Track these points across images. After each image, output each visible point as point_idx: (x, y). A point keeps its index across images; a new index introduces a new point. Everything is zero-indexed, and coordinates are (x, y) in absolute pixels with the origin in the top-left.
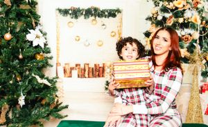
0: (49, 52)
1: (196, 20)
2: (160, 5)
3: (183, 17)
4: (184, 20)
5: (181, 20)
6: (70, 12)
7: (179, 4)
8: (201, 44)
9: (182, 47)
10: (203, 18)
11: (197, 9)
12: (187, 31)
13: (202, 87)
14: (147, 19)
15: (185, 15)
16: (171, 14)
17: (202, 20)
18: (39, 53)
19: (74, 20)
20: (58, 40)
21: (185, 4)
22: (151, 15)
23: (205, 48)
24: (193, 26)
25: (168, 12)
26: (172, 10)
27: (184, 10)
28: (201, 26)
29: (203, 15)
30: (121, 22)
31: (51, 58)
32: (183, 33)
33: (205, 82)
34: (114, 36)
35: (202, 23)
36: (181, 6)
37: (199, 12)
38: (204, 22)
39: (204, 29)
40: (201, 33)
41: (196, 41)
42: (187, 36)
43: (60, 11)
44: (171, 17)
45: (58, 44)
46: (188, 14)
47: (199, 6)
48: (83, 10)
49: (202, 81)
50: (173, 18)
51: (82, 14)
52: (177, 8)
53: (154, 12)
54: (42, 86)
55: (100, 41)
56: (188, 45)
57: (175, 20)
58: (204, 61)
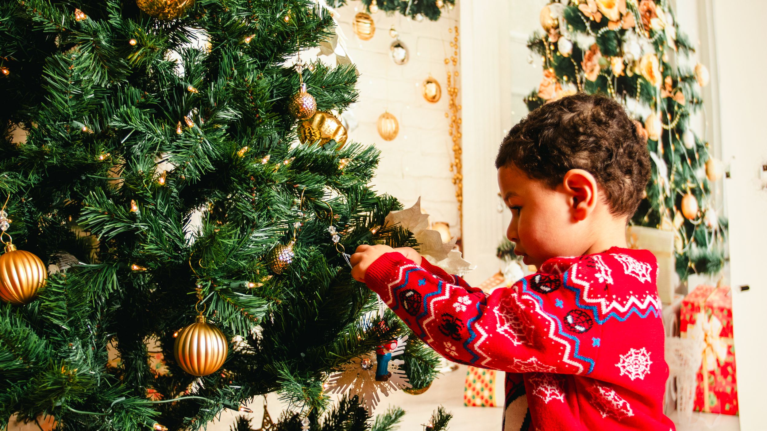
1: (651, 73)
3: (621, 54)
4: (625, 65)
5: (617, 66)
7: (609, 6)
8: (667, 159)
10: (666, 68)
11: (651, 33)
12: (634, 106)
13: (678, 313)
14: (532, 45)
15: (626, 48)
16: (592, 39)
17: (664, 75)
21: (624, 11)
22: (542, 34)
23: (678, 172)
24: (647, 92)
25: (584, 30)
26: (596, 26)
27: (623, 31)
28: (665, 94)
29: (665, 58)
30: (456, 43)
33: (686, 292)
34: (433, 99)
35: (664, 85)
36: (613, 14)
37: (656, 46)
38: (669, 81)
39: (670, 104)
40: (664, 119)
41: (655, 146)
44: (592, 51)
47: (655, 24)
50: (599, 55)
52: (605, 21)
53: (550, 23)
55: (386, 116)
57: (604, 61)
58: (679, 219)
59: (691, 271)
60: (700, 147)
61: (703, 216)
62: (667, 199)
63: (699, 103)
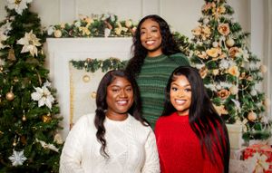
0: (58, 113)
1: (234, 72)
2: (191, 55)
3: (218, 68)
4: (220, 71)
5: (216, 72)
6: (86, 64)
7: (213, 53)
8: (240, 101)
9: (218, 104)
10: (242, 70)
11: (235, 58)
12: (223, 85)
13: (243, 152)
15: (220, 65)
16: (203, 65)
17: (241, 72)
18: (46, 114)
19: (90, 74)
20: (71, 97)
21: (220, 53)
23: (246, 104)
24: (231, 79)
25: (200, 63)
26: (205, 61)
27: (220, 60)
28: (241, 78)
29: (243, 66)
31: (61, 119)
32: (219, 87)
33: (248, 145)
35: (241, 75)
36: (215, 55)
37: (237, 62)
38: (244, 73)
39: (244, 82)
40: (240, 87)
41: (234, 97)
42: (224, 91)
43: (74, 63)
44: (203, 69)
45: (71, 101)
46: (224, 65)
47: (237, 55)
48: (100, 61)
49: (244, 145)
50: (207, 70)
51: (99, 66)
52: (210, 58)
54: (48, 152)
56: (225, 101)
57: (209, 71)
58: (245, 121)
59: (251, 139)
60: (259, 95)
61: (260, 119)
62: (239, 115)
63: (261, 79)
